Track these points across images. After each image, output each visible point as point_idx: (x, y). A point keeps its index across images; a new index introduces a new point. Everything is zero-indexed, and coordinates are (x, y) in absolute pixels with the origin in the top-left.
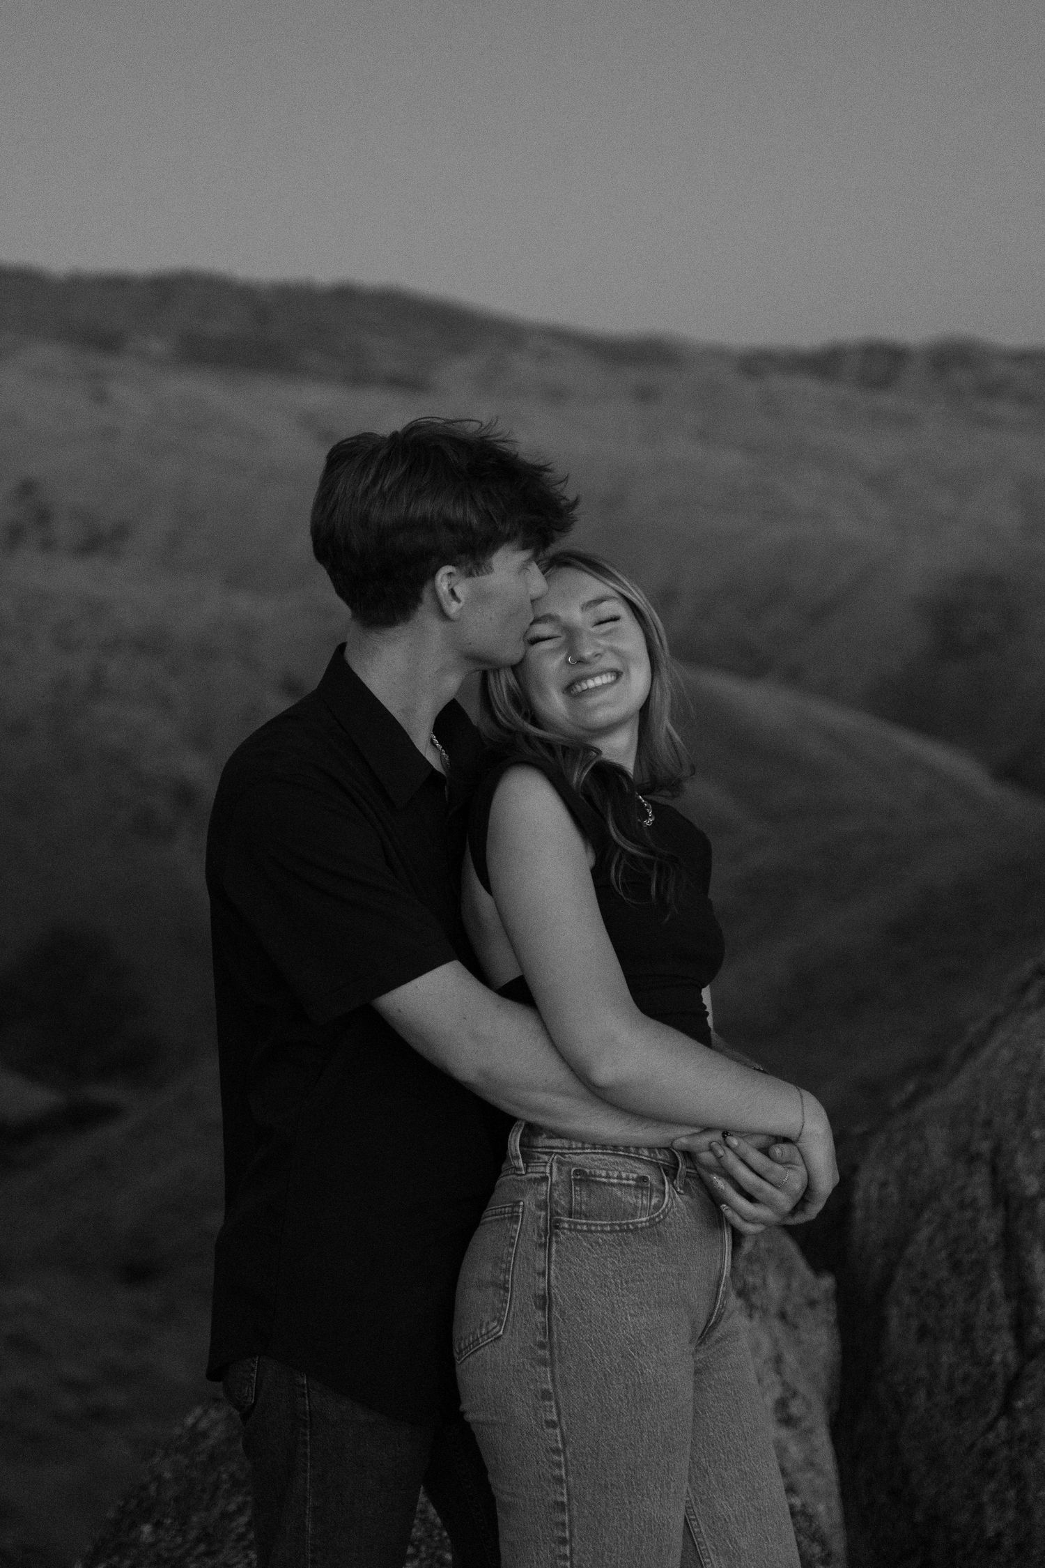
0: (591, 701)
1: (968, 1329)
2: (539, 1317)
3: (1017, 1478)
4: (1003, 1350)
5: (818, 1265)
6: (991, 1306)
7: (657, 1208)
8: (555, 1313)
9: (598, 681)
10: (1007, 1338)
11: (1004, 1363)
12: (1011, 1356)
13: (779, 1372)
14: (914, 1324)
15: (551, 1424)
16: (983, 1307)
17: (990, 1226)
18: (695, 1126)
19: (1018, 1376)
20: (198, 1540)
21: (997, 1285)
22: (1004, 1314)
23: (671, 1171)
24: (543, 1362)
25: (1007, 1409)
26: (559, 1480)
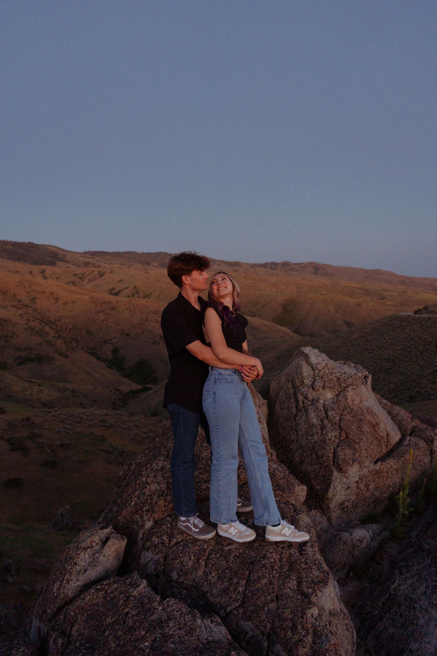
0: (221, 291)
1: (288, 407)
2: (213, 396)
3: (296, 430)
4: (294, 410)
5: (264, 398)
6: (292, 404)
7: (232, 378)
8: (216, 395)
9: (222, 288)
10: (294, 408)
11: (294, 412)
12: (295, 411)
13: (258, 414)
14: (280, 407)
15: (215, 413)
16: (291, 404)
17: (292, 391)
18: (239, 365)
19: (296, 414)
20: (165, 440)
21: (293, 400)
22: (294, 405)
23: (235, 372)
24: (214, 403)
25: (295, 419)
26: (217, 422)
